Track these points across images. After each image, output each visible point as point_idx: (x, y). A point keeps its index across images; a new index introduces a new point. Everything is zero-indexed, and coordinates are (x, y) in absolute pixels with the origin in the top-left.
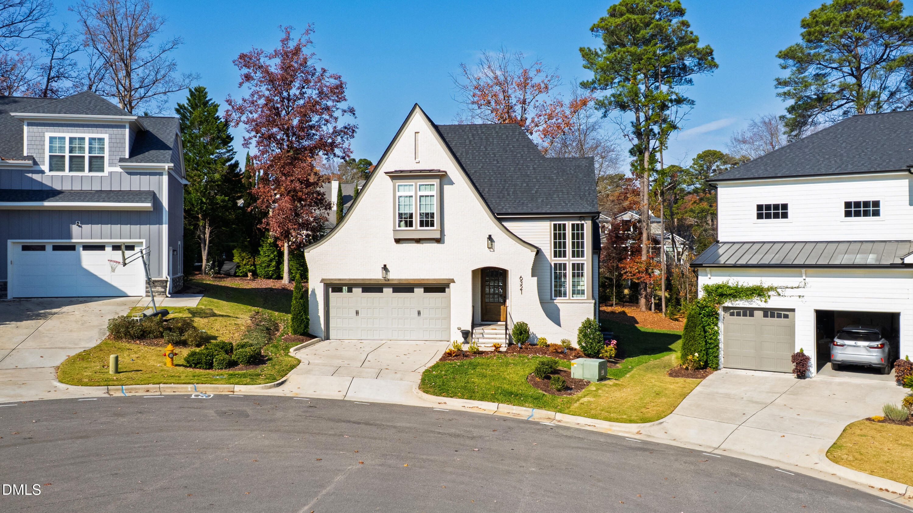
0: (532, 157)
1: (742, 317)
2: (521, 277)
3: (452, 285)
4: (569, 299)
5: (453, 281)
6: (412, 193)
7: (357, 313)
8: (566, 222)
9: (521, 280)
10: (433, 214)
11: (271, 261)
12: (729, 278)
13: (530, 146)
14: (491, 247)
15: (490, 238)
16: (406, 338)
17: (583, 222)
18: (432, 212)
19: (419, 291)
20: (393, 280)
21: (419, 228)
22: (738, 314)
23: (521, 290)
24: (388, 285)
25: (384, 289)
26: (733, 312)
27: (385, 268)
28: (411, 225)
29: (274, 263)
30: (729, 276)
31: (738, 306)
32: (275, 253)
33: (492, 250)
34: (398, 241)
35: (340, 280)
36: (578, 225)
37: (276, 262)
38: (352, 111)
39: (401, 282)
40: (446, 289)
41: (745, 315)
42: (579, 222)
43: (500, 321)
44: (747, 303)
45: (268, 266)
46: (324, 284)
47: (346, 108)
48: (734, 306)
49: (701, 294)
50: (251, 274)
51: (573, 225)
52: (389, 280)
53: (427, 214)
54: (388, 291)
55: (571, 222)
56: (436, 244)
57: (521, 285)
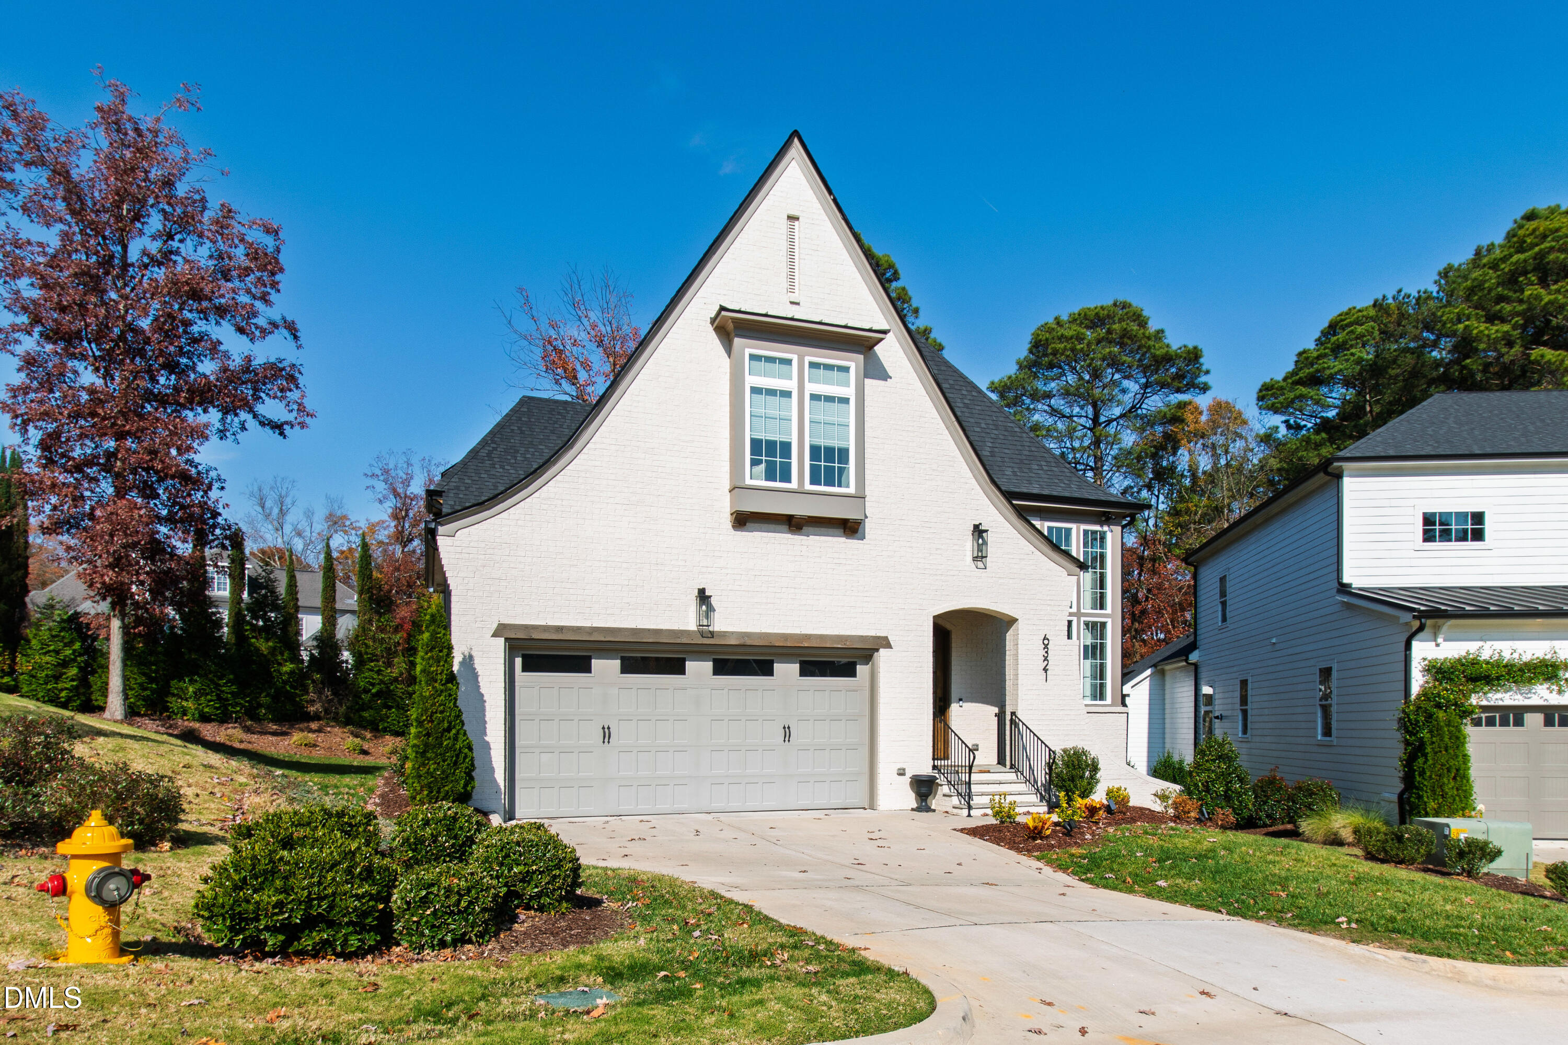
1: (1498, 728)
2: (1045, 638)
3: (883, 655)
5: (885, 643)
6: (791, 384)
7: (607, 734)
8: (1073, 526)
9: (1046, 646)
10: (847, 450)
11: (65, 664)
12: (1480, 643)
14: (980, 557)
15: (979, 531)
17: (1106, 528)
18: (843, 444)
19: (787, 670)
20: (723, 634)
21: (808, 487)
22: (1491, 722)
23: (1045, 670)
24: (699, 651)
25: (688, 664)
26: (1480, 719)
27: (703, 597)
28: (786, 478)
29: (73, 671)
30: (1479, 640)
31: (1500, 703)
32: (77, 645)
33: (980, 564)
34: (742, 520)
36: (1094, 533)
39: (749, 642)
40: (860, 668)
41: (1504, 723)
42: (1097, 528)
44: (1519, 697)
46: (506, 639)
48: (1492, 703)
49: (1418, 681)
52: (712, 634)
53: (830, 451)
54: (699, 669)
55: (1084, 527)
56: (843, 539)
57: (1046, 659)
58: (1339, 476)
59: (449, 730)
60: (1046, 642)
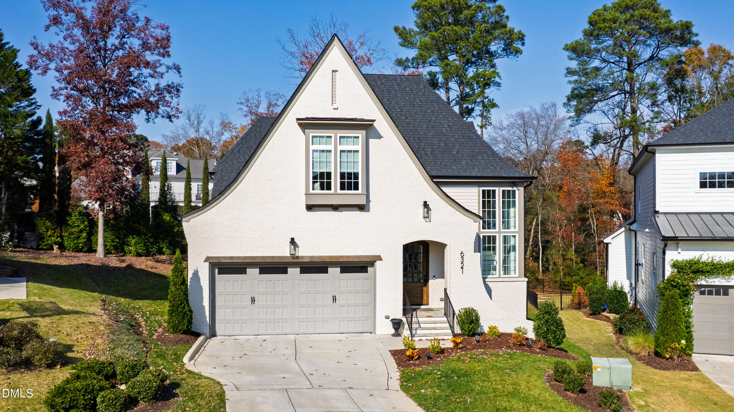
0: (444, 114)
1: (714, 296)
2: (462, 253)
3: (378, 263)
4: (500, 277)
5: (379, 258)
6: (331, 147)
7: (253, 300)
8: (497, 189)
9: (462, 257)
10: (358, 173)
11: (81, 231)
12: (702, 252)
13: (439, 101)
14: (427, 217)
15: (426, 205)
16: (317, 331)
17: (515, 189)
18: (356, 171)
19: (334, 271)
20: (302, 257)
21: (339, 191)
22: (710, 293)
23: (462, 268)
24: (294, 265)
25: (289, 270)
26: (705, 291)
27: (293, 241)
28: (329, 188)
29: (84, 235)
30: (702, 250)
31: (713, 284)
32: (86, 223)
33: (427, 220)
34: (310, 208)
35: (231, 258)
36: (509, 191)
37: (87, 233)
38: (177, 69)
39: (314, 260)
40: (369, 269)
41: (718, 293)
42: (510, 189)
43: (422, 305)
44: (723, 281)
45: (78, 238)
46: (210, 263)
47: (171, 64)
48: (709, 284)
49: (669, 271)
50: (57, 246)
51: (504, 191)
52: (298, 257)
53: (349, 174)
54: (294, 271)
55: (502, 189)
56: (359, 212)
57: (462, 263)
58: (654, 153)
59: (181, 304)
60: (462, 255)
